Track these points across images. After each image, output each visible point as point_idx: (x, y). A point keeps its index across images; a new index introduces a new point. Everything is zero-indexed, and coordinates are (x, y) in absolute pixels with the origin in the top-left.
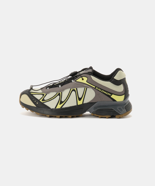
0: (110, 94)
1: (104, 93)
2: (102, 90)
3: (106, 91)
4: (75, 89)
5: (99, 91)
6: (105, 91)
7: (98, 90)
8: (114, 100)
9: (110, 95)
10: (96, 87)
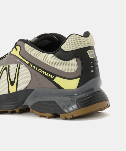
0: (51, 76)
1: (42, 74)
2: (39, 68)
3: (45, 71)
4: (7, 66)
5: (35, 70)
6: (43, 70)
7: (33, 68)
8: (59, 87)
9: (52, 78)
10: (30, 63)
